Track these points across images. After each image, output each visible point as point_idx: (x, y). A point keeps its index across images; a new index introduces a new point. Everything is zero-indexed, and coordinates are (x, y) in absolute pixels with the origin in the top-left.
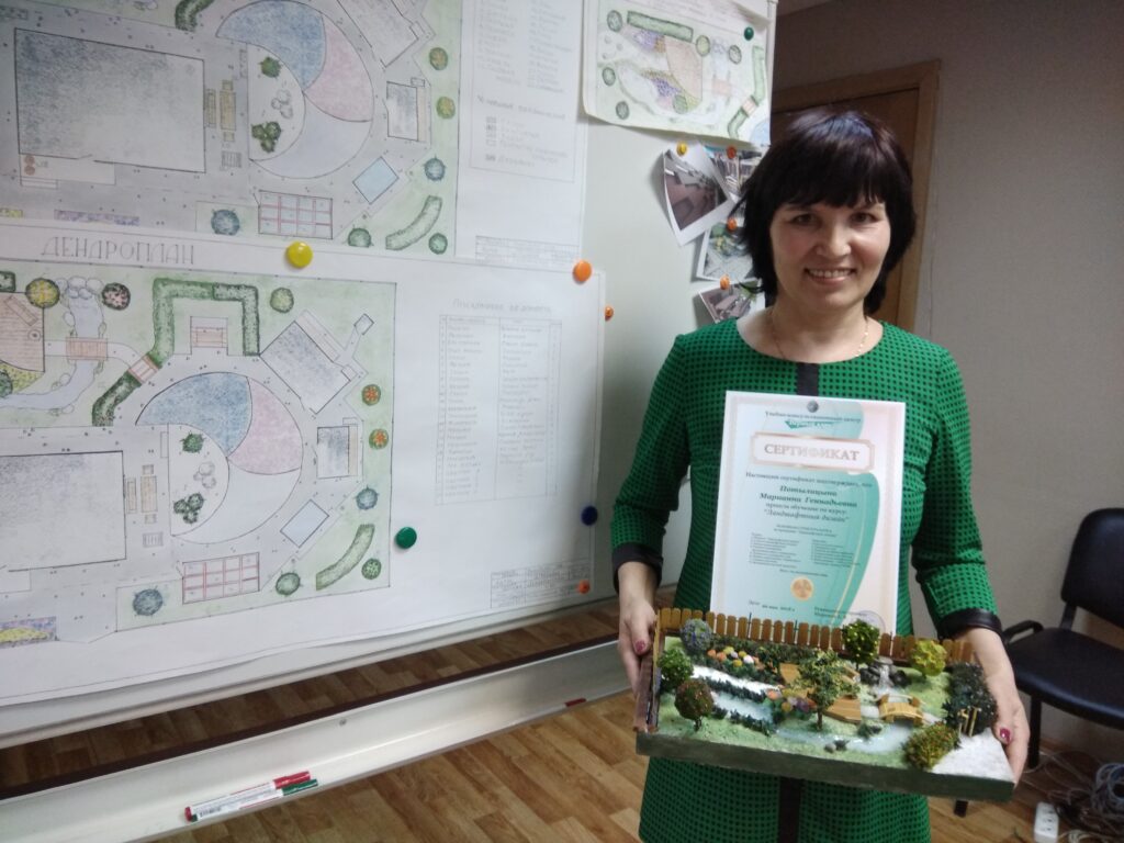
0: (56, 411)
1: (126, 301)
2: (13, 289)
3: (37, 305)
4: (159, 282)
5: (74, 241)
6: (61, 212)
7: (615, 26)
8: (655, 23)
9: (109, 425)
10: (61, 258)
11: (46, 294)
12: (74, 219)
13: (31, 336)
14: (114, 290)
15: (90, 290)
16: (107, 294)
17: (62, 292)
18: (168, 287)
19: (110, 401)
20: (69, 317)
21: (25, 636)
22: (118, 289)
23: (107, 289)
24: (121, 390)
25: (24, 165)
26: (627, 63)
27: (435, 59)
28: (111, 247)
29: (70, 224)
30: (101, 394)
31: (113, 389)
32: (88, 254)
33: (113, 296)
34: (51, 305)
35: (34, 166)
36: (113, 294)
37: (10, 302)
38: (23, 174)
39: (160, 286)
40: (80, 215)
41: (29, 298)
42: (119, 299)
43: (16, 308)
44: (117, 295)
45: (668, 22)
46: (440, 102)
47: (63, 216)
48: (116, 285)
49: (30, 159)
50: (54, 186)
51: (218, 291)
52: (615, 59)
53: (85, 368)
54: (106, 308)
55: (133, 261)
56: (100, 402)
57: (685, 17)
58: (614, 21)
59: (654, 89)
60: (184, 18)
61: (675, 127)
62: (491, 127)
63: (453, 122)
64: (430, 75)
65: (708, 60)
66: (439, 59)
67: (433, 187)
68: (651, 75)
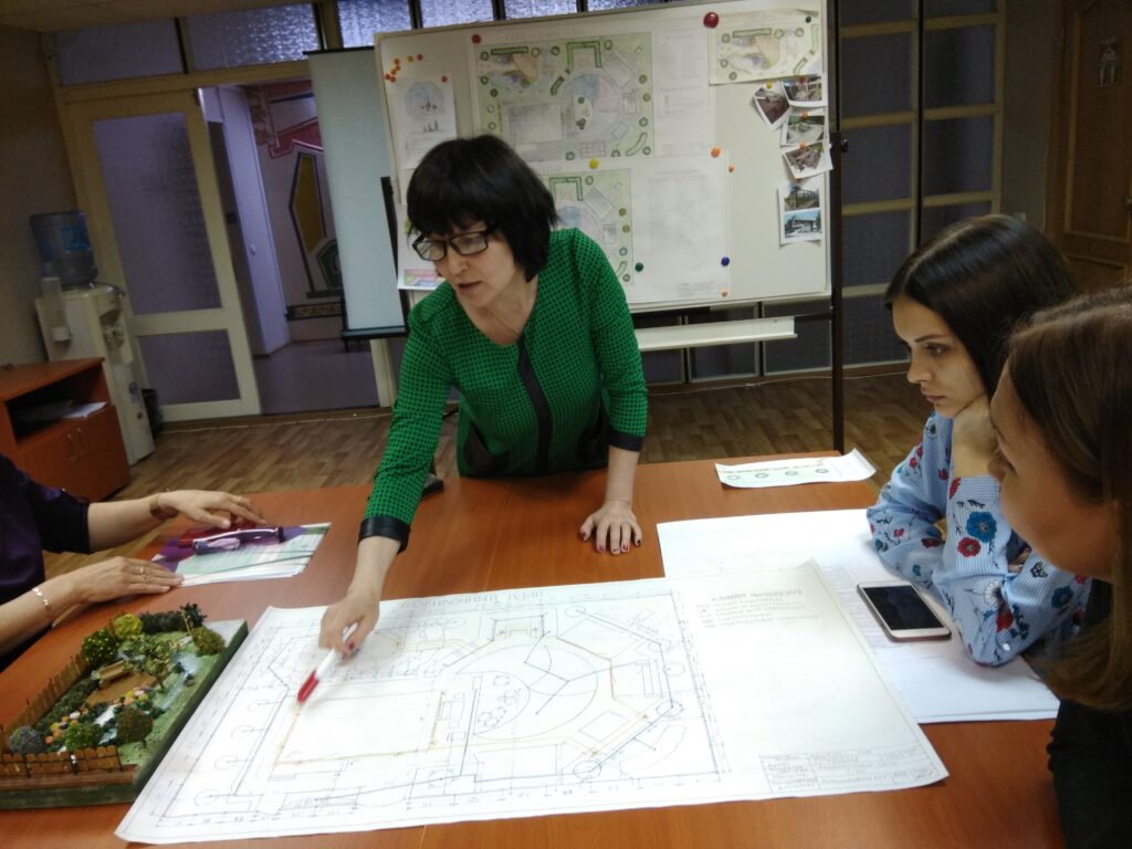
8: (749, 32)
26: (733, 55)
27: (641, 80)
45: (756, 30)
46: (644, 95)
51: (568, 180)
52: (727, 55)
57: (766, 24)
58: (726, 39)
59: (750, 62)
60: (553, 91)
61: (761, 78)
62: (667, 100)
63: (650, 103)
64: (640, 86)
65: (782, 40)
66: (643, 79)
67: (644, 129)
68: (749, 56)
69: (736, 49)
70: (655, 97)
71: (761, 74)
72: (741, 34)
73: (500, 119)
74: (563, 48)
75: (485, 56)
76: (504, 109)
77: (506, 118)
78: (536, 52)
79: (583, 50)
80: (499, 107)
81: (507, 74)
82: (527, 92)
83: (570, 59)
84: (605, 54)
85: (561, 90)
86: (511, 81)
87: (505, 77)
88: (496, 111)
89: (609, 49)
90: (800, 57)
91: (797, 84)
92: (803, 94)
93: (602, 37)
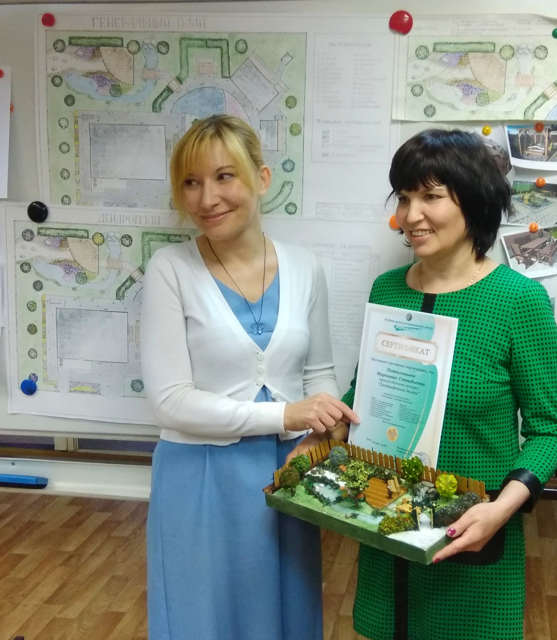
0: (102, 292)
1: (130, 243)
2: (87, 237)
3: (96, 244)
4: (145, 234)
5: (110, 215)
6: (106, 203)
7: (422, 55)
8: (459, 46)
9: (123, 300)
10: (105, 223)
11: (99, 239)
12: (111, 206)
13: (94, 258)
14: (126, 238)
15: (116, 238)
16: (123, 240)
17: (105, 239)
18: (148, 236)
19: (123, 289)
20: (108, 249)
21: (89, 390)
22: (127, 237)
23: (123, 237)
24: (128, 284)
25: (93, 183)
26: (434, 79)
27: (289, 103)
28: (125, 217)
29: (109, 208)
30: (120, 286)
31: (125, 283)
32: (115, 221)
33: (125, 240)
34: (101, 244)
35: (97, 183)
36: (125, 239)
37: (87, 243)
38: (93, 187)
39: (145, 235)
40: (113, 203)
41: (93, 241)
42: (128, 242)
43: (89, 245)
44: (127, 240)
45: (471, 43)
46: (292, 126)
47: (107, 204)
48: (127, 235)
49: (95, 180)
50: (104, 191)
51: (171, 238)
52: (423, 78)
53: (114, 272)
54: (122, 246)
55: (134, 224)
56: (119, 289)
57: (486, 36)
58: (422, 53)
59: (459, 92)
60: (156, 107)
61: (473, 118)
62: (325, 136)
63: (300, 137)
64: (286, 111)
65: (511, 63)
66: (291, 102)
67: (288, 176)
68: (456, 82)
69: (437, 70)
70: (307, 130)
71: (473, 112)
72: (445, 48)
73: (77, 139)
74: (174, 46)
75: (59, 46)
76: (84, 126)
77: (85, 139)
78: (134, 48)
79: (204, 50)
80: (76, 122)
81: (90, 74)
82: (118, 104)
83: (184, 62)
84: (236, 60)
85: (167, 105)
86: (96, 85)
87: (88, 80)
88: (72, 126)
89: (242, 53)
90: (537, 92)
91: (532, 132)
92: (539, 149)
93: (232, 34)
